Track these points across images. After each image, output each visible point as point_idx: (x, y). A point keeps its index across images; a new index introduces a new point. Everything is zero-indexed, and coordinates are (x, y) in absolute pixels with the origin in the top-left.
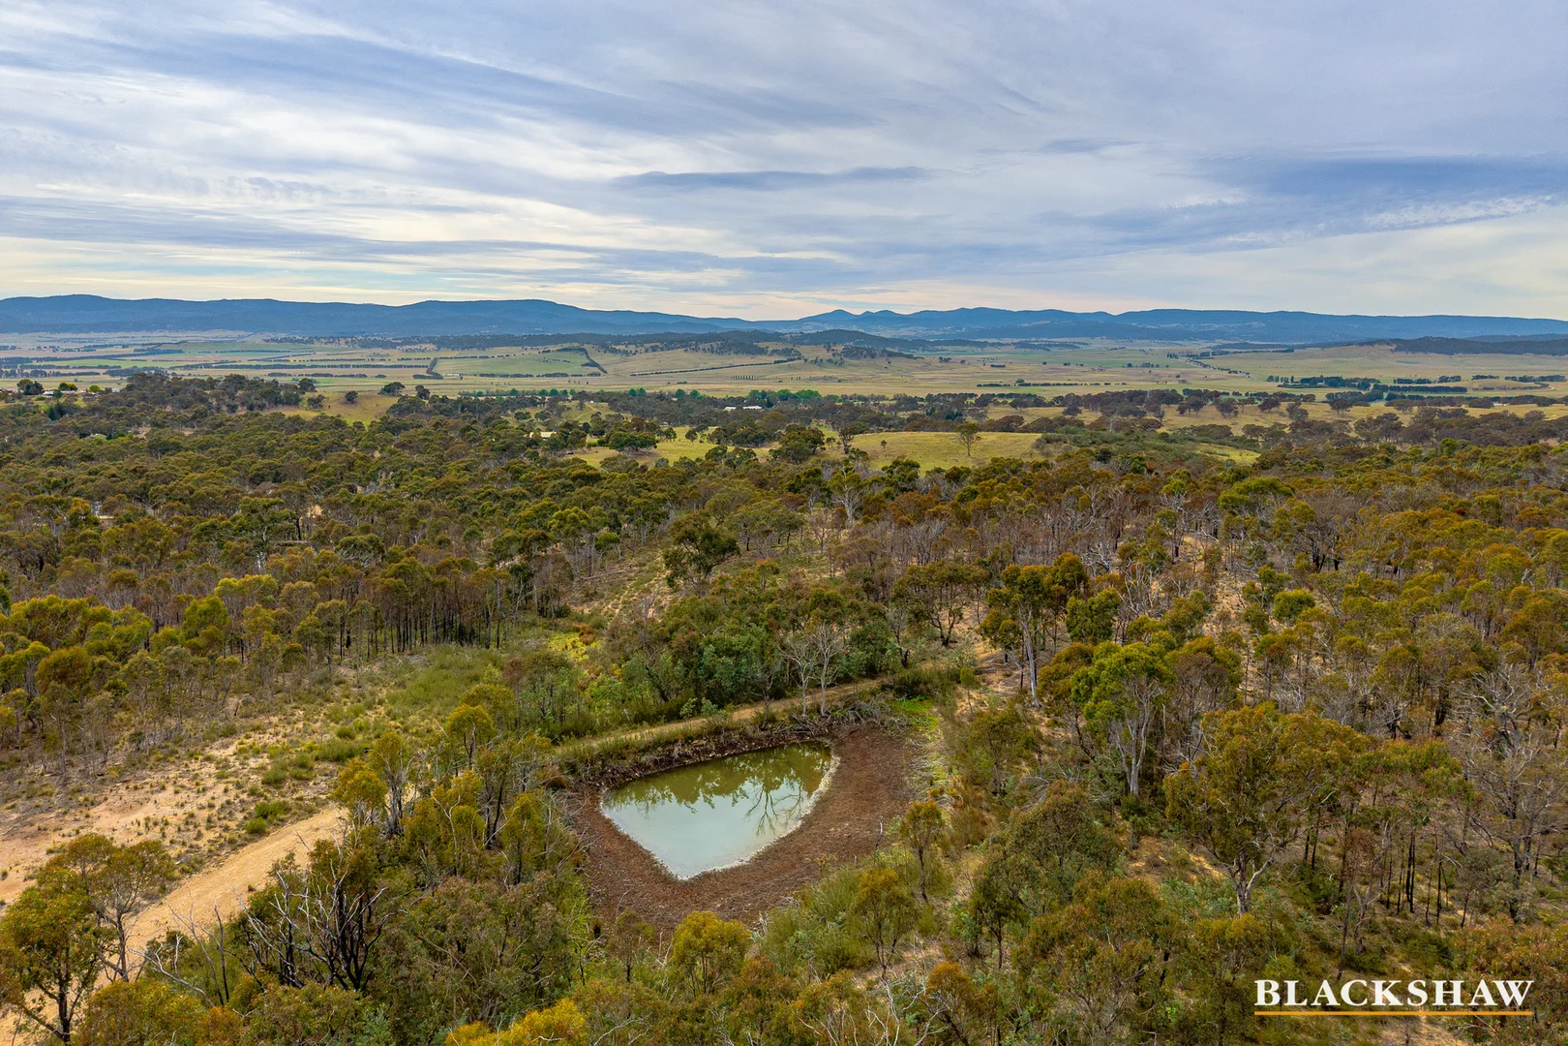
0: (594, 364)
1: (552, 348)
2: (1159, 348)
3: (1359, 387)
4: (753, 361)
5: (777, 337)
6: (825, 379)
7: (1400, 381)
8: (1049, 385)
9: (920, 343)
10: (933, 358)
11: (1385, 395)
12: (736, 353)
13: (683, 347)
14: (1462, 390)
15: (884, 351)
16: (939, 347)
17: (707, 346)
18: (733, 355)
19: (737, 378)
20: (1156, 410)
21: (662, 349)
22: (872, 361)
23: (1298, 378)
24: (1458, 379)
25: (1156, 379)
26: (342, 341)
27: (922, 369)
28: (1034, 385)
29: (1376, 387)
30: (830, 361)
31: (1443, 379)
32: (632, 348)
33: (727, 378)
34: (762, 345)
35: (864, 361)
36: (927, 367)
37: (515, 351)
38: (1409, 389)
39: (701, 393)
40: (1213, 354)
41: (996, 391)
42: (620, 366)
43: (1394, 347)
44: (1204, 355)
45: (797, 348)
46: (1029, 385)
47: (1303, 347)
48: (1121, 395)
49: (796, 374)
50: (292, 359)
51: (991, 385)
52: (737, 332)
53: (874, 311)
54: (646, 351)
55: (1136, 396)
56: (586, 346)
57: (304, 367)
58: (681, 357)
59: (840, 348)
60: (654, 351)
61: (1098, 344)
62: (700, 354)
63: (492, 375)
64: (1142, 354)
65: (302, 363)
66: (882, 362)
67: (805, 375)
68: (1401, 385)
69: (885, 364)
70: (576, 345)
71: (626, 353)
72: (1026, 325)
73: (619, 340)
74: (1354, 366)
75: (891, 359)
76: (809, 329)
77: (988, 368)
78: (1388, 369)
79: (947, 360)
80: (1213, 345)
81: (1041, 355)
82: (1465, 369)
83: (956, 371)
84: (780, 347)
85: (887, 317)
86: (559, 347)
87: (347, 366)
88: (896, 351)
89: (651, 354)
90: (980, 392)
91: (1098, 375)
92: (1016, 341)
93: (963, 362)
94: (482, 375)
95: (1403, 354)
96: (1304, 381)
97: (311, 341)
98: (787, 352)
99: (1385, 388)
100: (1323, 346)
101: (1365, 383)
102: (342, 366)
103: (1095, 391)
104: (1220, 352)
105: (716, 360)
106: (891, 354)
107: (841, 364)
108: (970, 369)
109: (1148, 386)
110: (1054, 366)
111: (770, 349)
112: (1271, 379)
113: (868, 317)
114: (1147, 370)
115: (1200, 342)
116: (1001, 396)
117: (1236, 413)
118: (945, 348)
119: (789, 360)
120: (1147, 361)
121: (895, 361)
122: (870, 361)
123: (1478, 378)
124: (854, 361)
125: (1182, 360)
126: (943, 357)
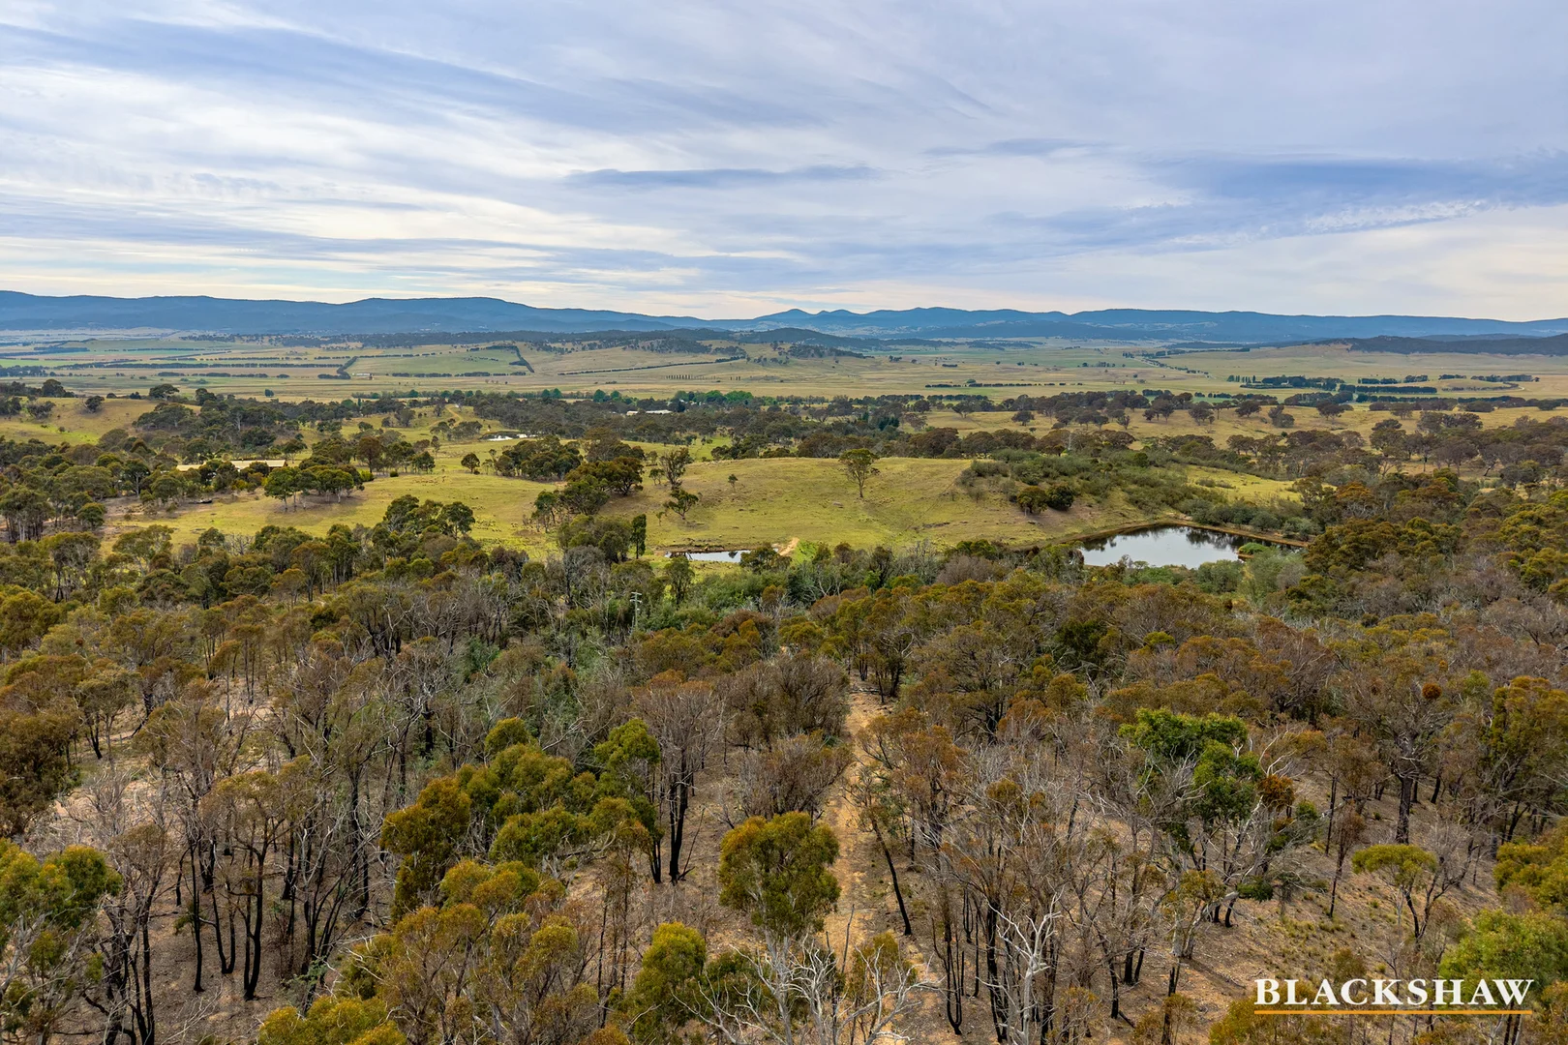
0: (523, 363)
1: (482, 346)
2: (1115, 347)
3: (1324, 387)
4: (694, 360)
5: (726, 335)
6: (767, 379)
7: (1365, 381)
8: (1001, 385)
9: (873, 342)
10: (882, 357)
11: (1355, 396)
12: (677, 351)
13: (623, 344)
14: (1432, 390)
15: (832, 350)
16: (893, 347)
17: (647, 344)
18: (674, 354)
19: (672, 377)
20: (1119, 415)
21: (600, 347)
22: (819, 361)
23: (1260, 377)
24: (1424, 379)
25: (1114, 378)
26: (266, 339)
27: (872, 368)
28: (986, 385)
29: (1343, 387)
30: (774, 360)
31: (1410, 379)
32: (569, 346)
33: (662, 377)
34: (706, 343)
35: (810, 360)
36: (876, 367)
37: (444, 349)
38: (1377, 389)
39: (624, 394)
40: (1169, 353)
41: (945, 392)
42: (552, 365)
43: (1349, 346)
44: (1160, 354)
45: (742, 347)
46: (980, 385)
47: (1258, 346)
48: (1079, 396)
49: (736, 374)
50: (198, 358)
51: (940, 386)
52: (683, 330)
53: (830, 310)
54: (583, 349)
55: (1095, 399)
56: (518, 344)
57: (206, 365)
58: (619, 356)
59: (787, 347)
60: (591, 349)
61: (1052, 343)
62: (639, 353)
63: (406, 375)
64: (1096, 353)
65: (204, 362)
66: (829, 361)
67: (745, 374)
68: (1369, 386)
69: (833, 364)
70: (508, 342)
71: (562, 351)
72: (981, 325)
73: (556, 338)
74: (1315, 366)
75: (838, 358)
76: (763, 328)
77: (939, 368)
78: (1352, 370)
79: (897, 360)
80: (1167, 344)
81: (994, 354)
82: (1432, 369)
83: (907, 370)
84: (725, 345)
85: (843, 316)
86: (490, 345)
87: (254, 365)
88: (848, 350)
89: (588, 352)
90: (926, 394)
91: (1052, 375)
92: (971, 340)
93: (914, 361)
94: (395, 375)
95: (1360, 353)
96: (1266, 380)
97: (232, 339)
98: (731, 350)
99: (1352, 389)
100: (1278, 346)
101: (1330, 384)
102: (247, 365)
103: (1049, 393)
104: (1175, 351)
105: (655, 359)
106: (840, 354)
107: (785, 364)
108: (921, 369)
109: (1106, 387)
110: (1008, 365)
111: (714, 347)
112: (1231, 379)
113: (824, 316)
114: (1103, 369)
115: (1154, 341)
116: (950, 397)
117: (1212, 419)
118: (898, 347)
119: (732, 359)
120: (1103, 360)
121: (843, 360)
122: (817, 360)
123: (1445, 377)
124: (800, 361)
125: (1138, 359)
126: (894, 356)
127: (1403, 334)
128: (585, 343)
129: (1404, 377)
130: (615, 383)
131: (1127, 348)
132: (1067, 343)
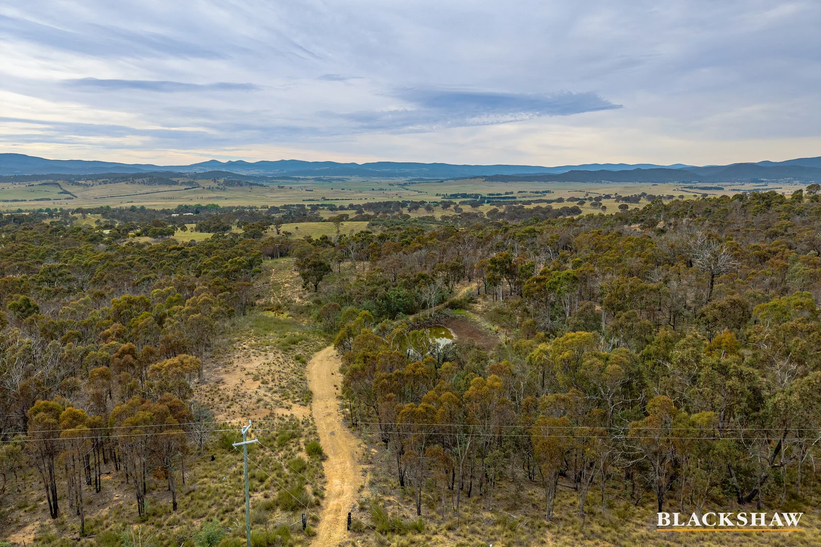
0: (66, 192)
2: (385, 181)
3: (474, 198)
4: (169, 189)
5: (181, 175)
7: (490, 195)
8: (338, 199)
9: (264, 178)
10: (274, 186)
11: (486, 201)
12: (160, 184)
13: (124, 181)
14: (514, 198)
15: (247, 182)
17: (140, 180)
19: (164, 198)
21: (110, 183)
22: (241, 188)
23: (449, 194)
24: (512, 193)
25: (387, 196)
27: (269, 192)
28: (331, 200)
29: (481, 197)
30: (217, 188)
31: (507, 193)
32: (89, 182)
33: (157, 198)
34: (175, 179)
35: (235, 188)
36: (272, 191)
38: (494, 198)
40: (409, 183)
42: (85, 193)
43: (484, 179)
44: (405, 184)
45: (195, 181)
46: (329, 200)
47: (447, 180)
49: (200, 195)
51: (310, 200)
53: (234, 160)
54: (100, 184)
56: (58, 182)
58: (125, 187)
59: (222, 181)
60: (105, 184)
61: (354, 179)
62: (136, 185)
64: (378, 184)
66: (247, 188)
67: (206, 195)
69: (249, 189)
70: (51, 181)
71: (86, 185)
72: (317, 169)
73: (80, 178)
74: (470, 188)
75: (251, 187)
76: (199, 170)
77: (304, 191)
78: (485, 190)
79: (282, 187)
80: (408, 179)
81: (328, 184)
82: (514, 188)
83: (288, 193)
84: (186, 180)
85: (241, 164)
88: (254, 182)
89: (104, 186)
91: (359, 194)
92: (314, 177)
93: (291, 188)
95: (488, 182)
96: (451, 195)
98: (190, 183)
99: (485, 198)
100: (455, 179)
101: (477, 196)
104: (411, 183)
105: (148, 188)
106: (251, 184)
107: (224, 190)
108: (295, 192)
110: (337, 190)
111: (180, 182)
112: (437, 195)
113: (230, 164)
114: (382, 192)
115: (402, 178)
116: (319, 205)
117: (433, 210)
118: (277, 181)
119: (193, 188)
120: (381, 187)
121: (254, 187)
122: (239, 188)
123: (520, 192)
124: (231, 188)
125: (396, 186)
126: (280, 185)
127: (505, 173)
128: (100, 181)
129: (504, 193)
130: (132, 202)
131: (391, 181)
132: (361, 179)
